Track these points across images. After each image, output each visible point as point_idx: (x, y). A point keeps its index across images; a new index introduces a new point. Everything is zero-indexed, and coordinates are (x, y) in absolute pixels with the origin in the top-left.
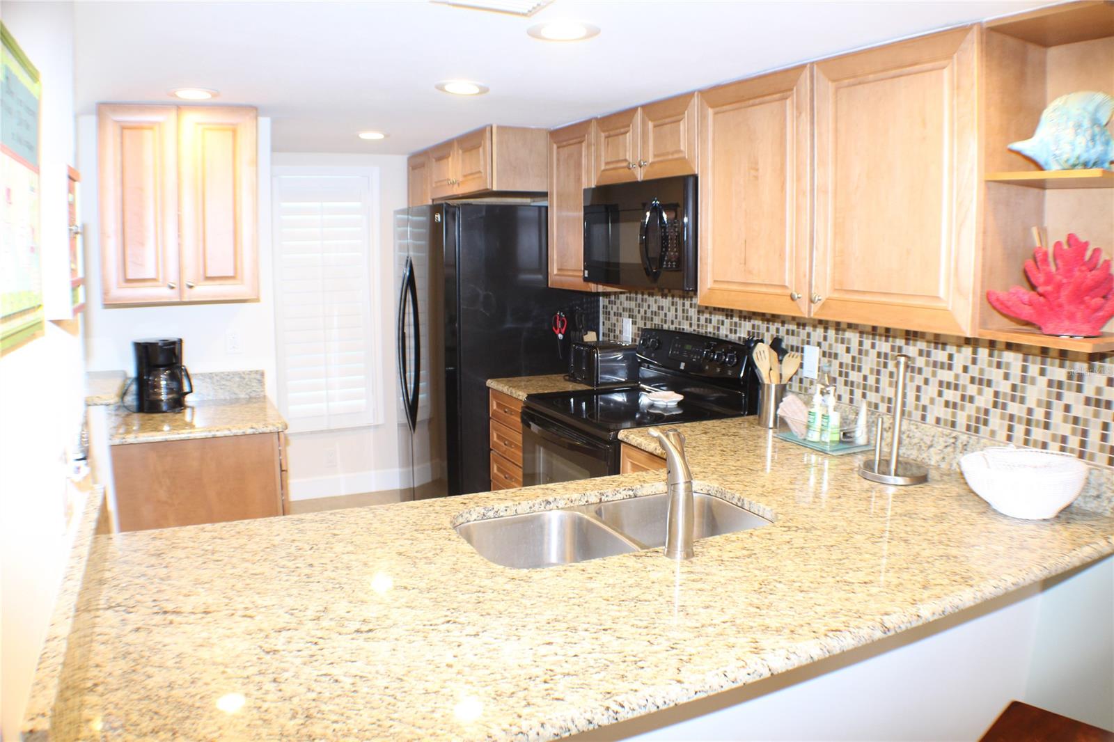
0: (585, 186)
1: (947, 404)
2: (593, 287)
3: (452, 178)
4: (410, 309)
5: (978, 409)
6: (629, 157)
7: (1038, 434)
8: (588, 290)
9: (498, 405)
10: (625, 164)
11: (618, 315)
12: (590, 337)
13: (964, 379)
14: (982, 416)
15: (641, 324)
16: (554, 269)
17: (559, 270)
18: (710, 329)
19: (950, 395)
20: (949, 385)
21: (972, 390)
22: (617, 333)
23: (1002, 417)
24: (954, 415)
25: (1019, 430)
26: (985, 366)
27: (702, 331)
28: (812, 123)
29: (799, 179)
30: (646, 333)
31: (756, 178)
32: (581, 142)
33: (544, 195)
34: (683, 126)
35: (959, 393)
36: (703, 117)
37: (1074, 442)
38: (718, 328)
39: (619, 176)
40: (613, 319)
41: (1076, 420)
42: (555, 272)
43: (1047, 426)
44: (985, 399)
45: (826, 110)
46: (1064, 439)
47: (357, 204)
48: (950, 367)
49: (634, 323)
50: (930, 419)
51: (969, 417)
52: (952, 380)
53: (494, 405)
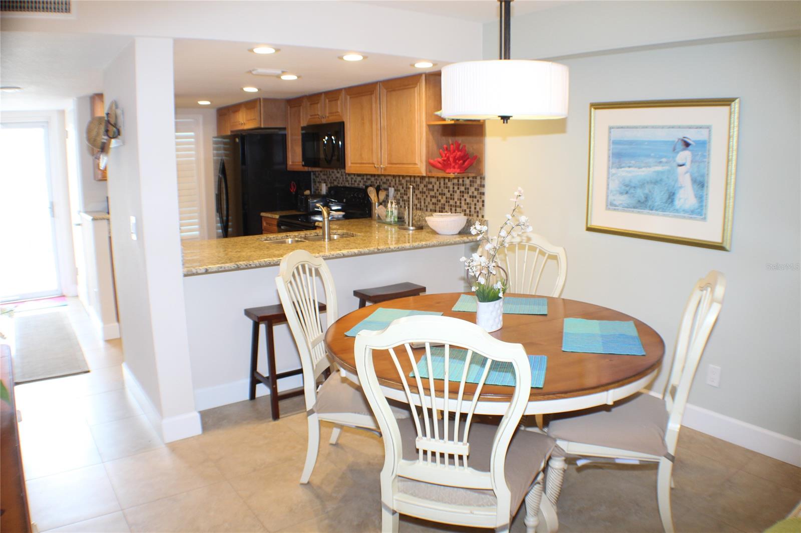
0: (302, 125)
1: (433, 204)
2: (306, 169)
3: (241, 121)
4: (223, 185)
5: (442, 204)
6: (319, 113)
7: (458, 209)
8: (305, 170)
9: (267, 223)
10: (317, 116)
11: (320, 182)
12: (307, 192)
13: (437, 194)
14: (443, 206)
15: (329, 186)
16: (290, 162)
17: (292, 162)
18: (356, 185)
19: (434, 200)
20: (433, 196)
21: (440, 198)
22: (319, 191)
23: (449, 206)
24: (435, 207)
25: (453, 209)
26: (443, 188)
27: (353, 186)
28: (380, 104)
29: (377, 124)
30: (330, 189)
31: (363, 123)
32: (300, 106)
33: (284, 129)
34: (339, 102)
35: (436, 199)
36: (346, 99)
37: (468, 211)
38: (359, 184)
39: (317, 121)
40: (318, 184)
41: (468, 204)
42: (290, 163)
43: (460, 207)
44: (443, 201)
45: (384, 99)
46: (465, 211)
47: (192, 134)
48: (433, 190)
49: (326, 185)
50: (429, 210)
51: (440, 207)
52: (434, 195)
53: (264, 224)
